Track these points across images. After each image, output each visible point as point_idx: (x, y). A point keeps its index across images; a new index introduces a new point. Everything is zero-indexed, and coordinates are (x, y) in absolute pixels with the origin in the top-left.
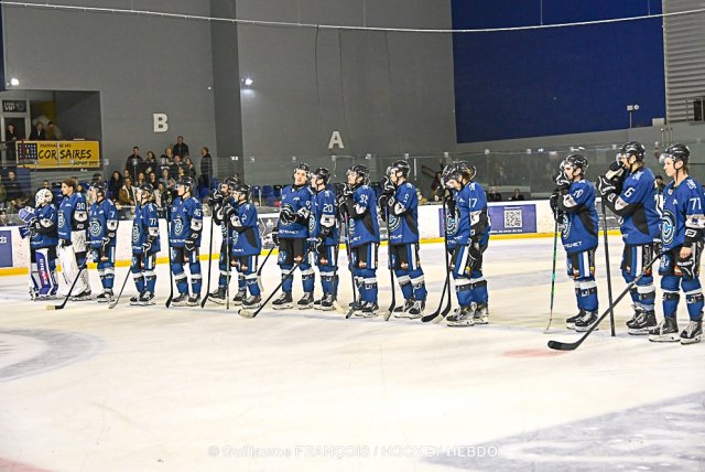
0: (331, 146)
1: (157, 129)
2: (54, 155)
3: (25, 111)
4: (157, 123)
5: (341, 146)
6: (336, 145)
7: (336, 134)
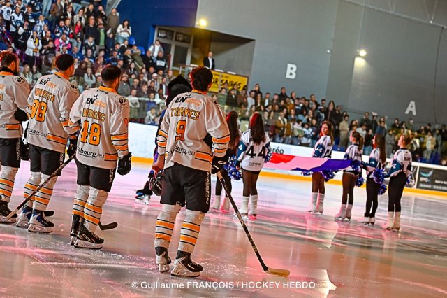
0: (407, 112)
1: (288, 76)
2: (216, 82)
3: (189, 42)
4: (289, 71)
5: (414, 113)
6: (411, 112)
7: (412, 103)
